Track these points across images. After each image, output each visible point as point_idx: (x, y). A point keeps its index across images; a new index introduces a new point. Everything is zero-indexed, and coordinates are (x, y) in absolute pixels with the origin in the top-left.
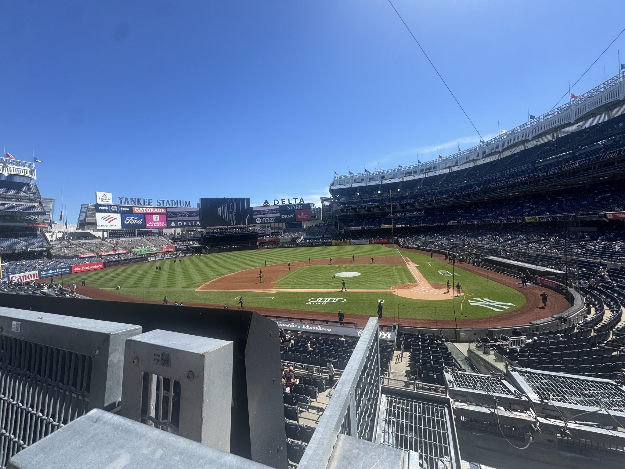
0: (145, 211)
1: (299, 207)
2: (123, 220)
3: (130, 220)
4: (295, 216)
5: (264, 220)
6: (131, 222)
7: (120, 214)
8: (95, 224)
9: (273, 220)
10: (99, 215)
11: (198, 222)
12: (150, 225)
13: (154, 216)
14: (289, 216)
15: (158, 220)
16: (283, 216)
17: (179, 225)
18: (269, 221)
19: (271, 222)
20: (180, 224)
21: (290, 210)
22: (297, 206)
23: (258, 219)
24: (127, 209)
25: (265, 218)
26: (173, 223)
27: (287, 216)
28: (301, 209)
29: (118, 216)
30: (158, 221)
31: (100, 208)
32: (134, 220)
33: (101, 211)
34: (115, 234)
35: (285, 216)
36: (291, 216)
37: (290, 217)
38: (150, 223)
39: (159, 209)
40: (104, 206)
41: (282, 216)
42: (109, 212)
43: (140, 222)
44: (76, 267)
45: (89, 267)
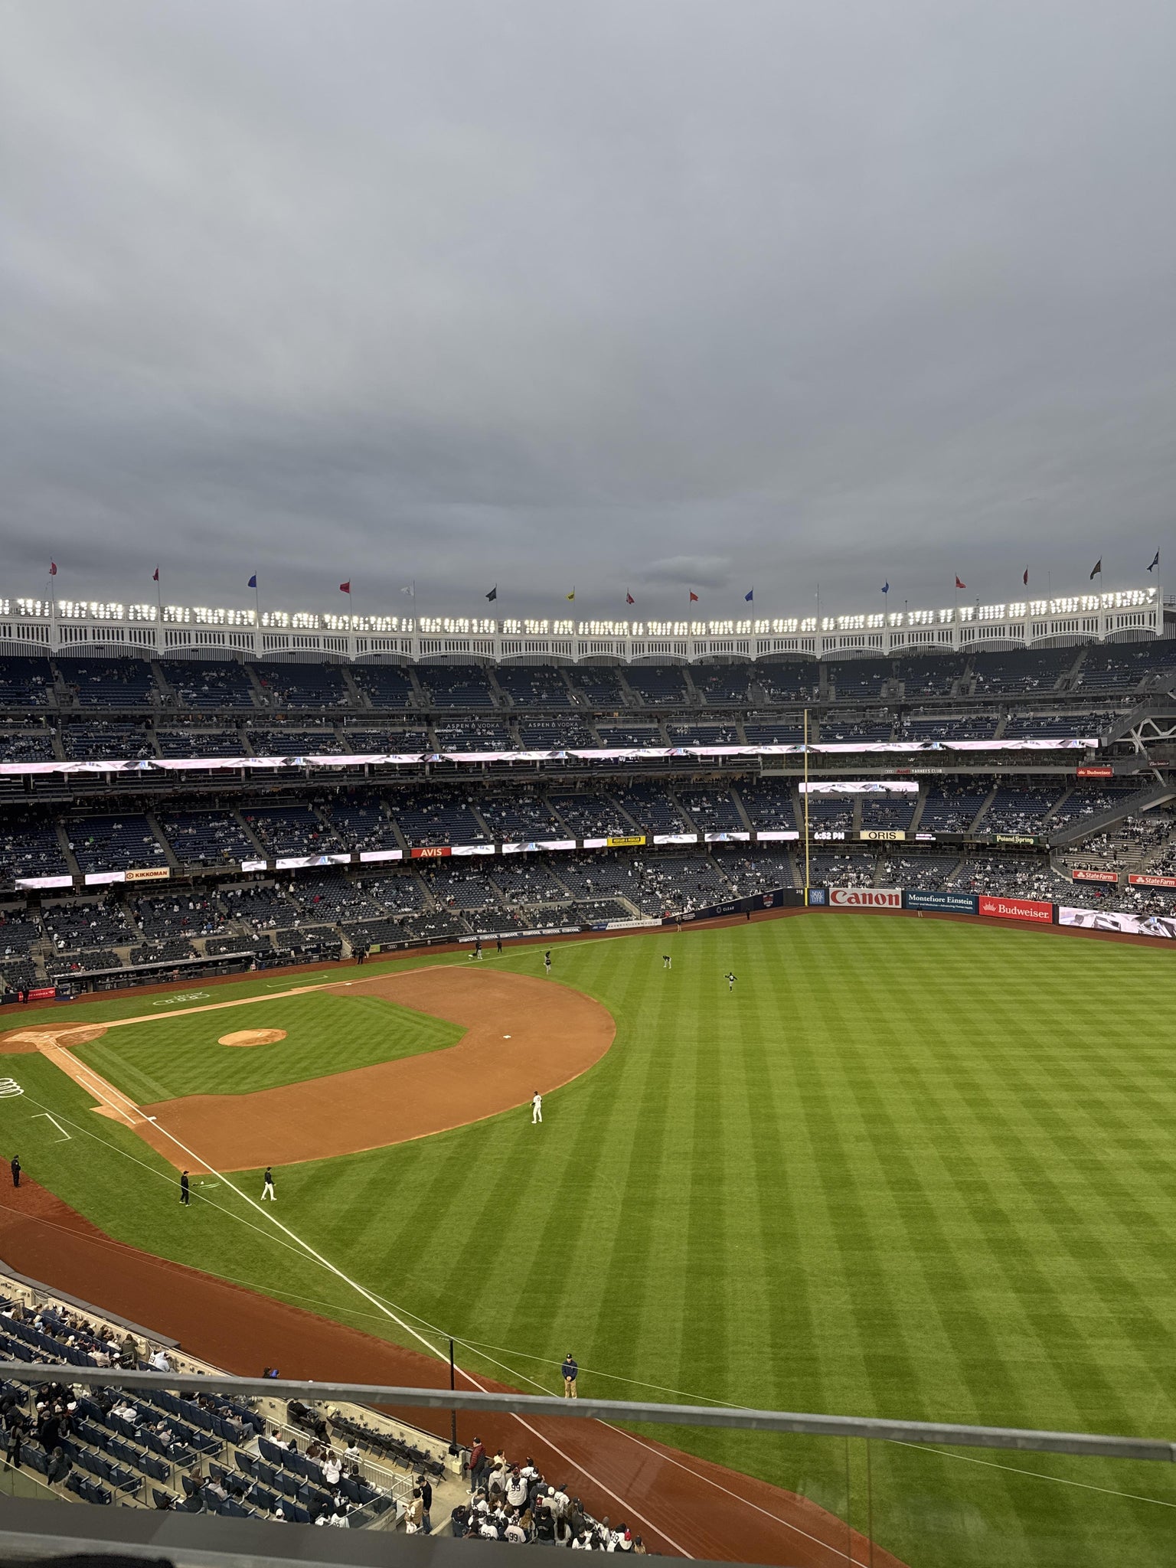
44: (987, 901)
45: (1015, 911)
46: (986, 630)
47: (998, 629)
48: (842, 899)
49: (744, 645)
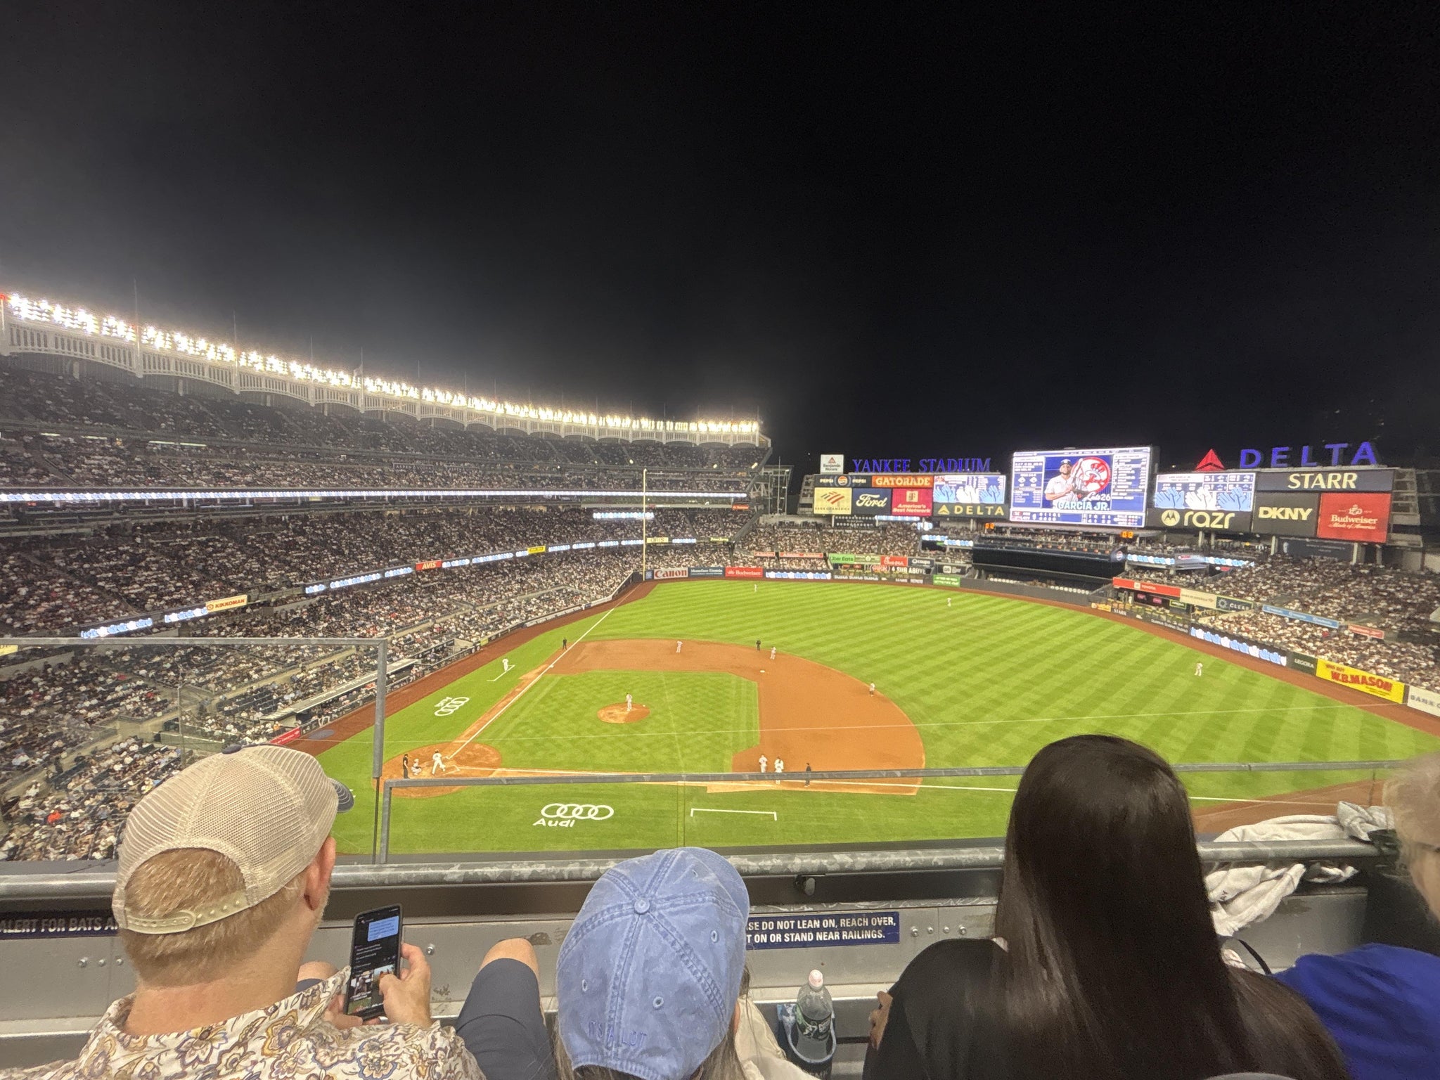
0: (893, 484)
1: (1341, 482)
2: (855, 498)
3: (867, 500)
4: (1316, 515)
5: (1191, 517)
6: (867, 505)
7: (850, 490)
8: (810, 506)
9: (1222, 522)
10: (819, 492)
11: (1000, 508)
12: (898, 511)
13: (909, 493)
14: (1292, 514)
15: (916, 499)
16: (1266, 513)
17: (956, 512)
18: (1207, 524)
19: (1214, 525)
20: (959, 510)
21: (1301, 491)
22: (1335, 478)
23: (1170, 513)
24: (864, 481)
25: (1196, 511)
26: (944, 508)
27: (1283, 513)
28: (1349, 491)
29: (847, 493)
30: (916, 503)
31: (821, 480)
32: (872, 499)
33: (823, 485)
34: (845, 521)
35: (1274, 513)
36: (1300, 515)
37: (1295, 517)
38: (900, 506)
39: (919, 479)
40: (828, 476)
41: (1262, 509)
42: (834, 486)
43: (882, 504)
44: (729, 569)
45: (744, 573)
46: (678, 435)
47: (684, 435)
48: (660, 575)
49: (558, 427)
